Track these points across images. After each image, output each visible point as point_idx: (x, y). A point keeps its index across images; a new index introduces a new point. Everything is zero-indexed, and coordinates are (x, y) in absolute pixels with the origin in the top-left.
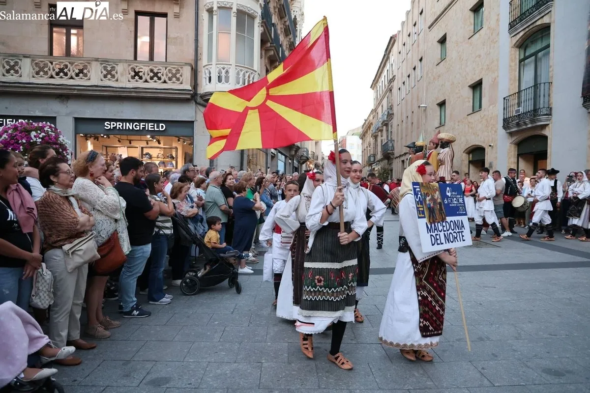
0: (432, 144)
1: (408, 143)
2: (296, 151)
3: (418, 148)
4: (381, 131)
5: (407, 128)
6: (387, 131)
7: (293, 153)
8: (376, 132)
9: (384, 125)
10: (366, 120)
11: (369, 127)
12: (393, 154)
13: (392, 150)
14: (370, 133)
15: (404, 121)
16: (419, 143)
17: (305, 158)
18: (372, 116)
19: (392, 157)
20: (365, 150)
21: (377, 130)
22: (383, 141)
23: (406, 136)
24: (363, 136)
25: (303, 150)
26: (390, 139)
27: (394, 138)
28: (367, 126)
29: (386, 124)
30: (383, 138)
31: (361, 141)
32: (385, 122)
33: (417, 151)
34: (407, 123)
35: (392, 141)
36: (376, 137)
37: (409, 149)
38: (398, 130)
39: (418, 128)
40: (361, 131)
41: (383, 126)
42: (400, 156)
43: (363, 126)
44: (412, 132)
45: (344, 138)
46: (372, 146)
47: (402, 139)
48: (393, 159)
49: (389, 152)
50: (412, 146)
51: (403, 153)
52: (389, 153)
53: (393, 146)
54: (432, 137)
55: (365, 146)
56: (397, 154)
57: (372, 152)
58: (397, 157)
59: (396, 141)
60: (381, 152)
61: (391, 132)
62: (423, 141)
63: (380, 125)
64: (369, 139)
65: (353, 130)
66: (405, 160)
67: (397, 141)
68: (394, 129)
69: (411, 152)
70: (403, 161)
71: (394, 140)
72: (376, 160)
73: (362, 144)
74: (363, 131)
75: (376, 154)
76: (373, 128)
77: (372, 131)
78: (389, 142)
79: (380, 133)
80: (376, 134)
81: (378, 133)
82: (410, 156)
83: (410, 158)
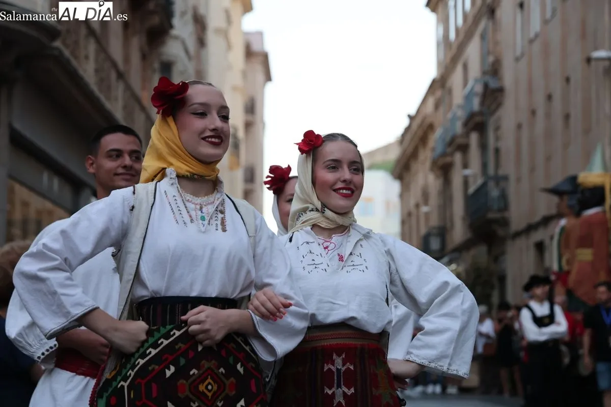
1: (557, 179)
3: (588, 193)
4: (464, 148)
5: (549, 134)
6: (483, 146)
8: (444, 155)
9: (473, 129)
10: (411, 118)
11: (424, 139)
12: (505, 223)
13: (500, 210)
14: (426, 156)
15: (540, 113)
16: (592, 176)
18: (431, 102)
19: (501, 232)
20: (409, 214)
21: (450, 145)
22: (471, 180)
23: (548, 159)
24: (403, 170)
26: (491, 171)
27: (508, 167)
28: (417, 136)
29: (477, 124)
31: (395, 187)
32: (478, 119)
33: (585, 205)
34: (548, 115)
35: (500, 180)
36: (444, 170)
37: (555, 199)
38: (518, 142)
40: (394, 155)
41: (467, 135)
42: (530, 228)
43: (403, 135)
44: (566, 146)
46: (434, 199)
47: (532, 170)
48: (504, 239)
49: (491, 215)
50: (567, 187)
51: (537, 218)
52: (492, 221)
53: (504, 197)
55: (412, 202)
56: (518, 217)
57: (434, 221)
58: (517, 235)
59: (512, 178)
60: (464, 219)
61: (497, 151)
62: (606, 169)
63: (459, 128)
64: (424, 177)
66: (547, 242)
67: (519, 180)
68: (507, 143)
69: (566, 210)
70: (540, 247)
71: (507, 178)
72: (450, 246)
73: (402, 196)
74: (404, 153)
75: (449, 225)
76: (436, 138)
77: (433, 149)
78: (491, 184)
79: (458, 158)
80: (448, 159)
81: (452, 154)
82: (563, 222)
83: (563, 229)
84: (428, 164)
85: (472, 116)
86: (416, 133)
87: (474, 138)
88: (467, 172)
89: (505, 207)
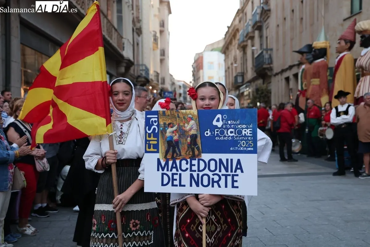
0: (343, 43)
3: (317, 52)
4: (252, 38)
5: (292, 28)
6: (261, 37)
8: (243, 41)
9: (256, 29)
10: (228, 27)
11: (234, 36)
12: (271, 69)
13: (269, 64)
14: (236, 43)
15: (288, 19)
16: (320, 43)
18: (238, 19)
19: (269, 73)
20: (229, 68)
21: (246, 37)
22: (255, 52)
23: (292, 39)
24: (225, 50)
26: (265, 47)
27: (272, 44)
29: (258, 27)
30: (255, 48)
31: (223, 56)
32: (259, 24)
33: (316, 57)
34: (292, 20)
36: (243, 48)
38: (277, 33)
39: (312, 25)
40: (221, 45)
41: (253, 32)
42: (283, 71)
43: (226, 35)
44: (301, 32)
45: (201, 55)
46: (239, 61)
47: (284, 45)
48: (270, 77)
49: (265, 66)
50: (306, 50)
51: (287, 66)
52: (265, 69)
53: (270, 57)
55: (230, 63)
56: (277, 66)
57: (239, 70)
58: (277, 74)
59: (274, 50)
60: (252, 69)
61: (267, 37)
63: (250, 29)
64: (235, 52)
65: (212, 44)
66: (291, 77)
67: (277, 50)
68: (272, 34)
69: (305, 61)
70: (287, 79)
71: (271, 50)
72: (246, 81)
73: (225, 60)
74: (226, 43)
75: (245, 71)
76: (239, 36)
77: (238, 40)
78: (264, 52)
79: (249, 41)
80: (245, 43)
81: (247, 41)
82: (303, 67)
83: (303, 70)
84: (237, 46)
85: (256, 23)
86: (231, 33)
87: (257, 33)
88: (254, 48)
89: (271, 63)
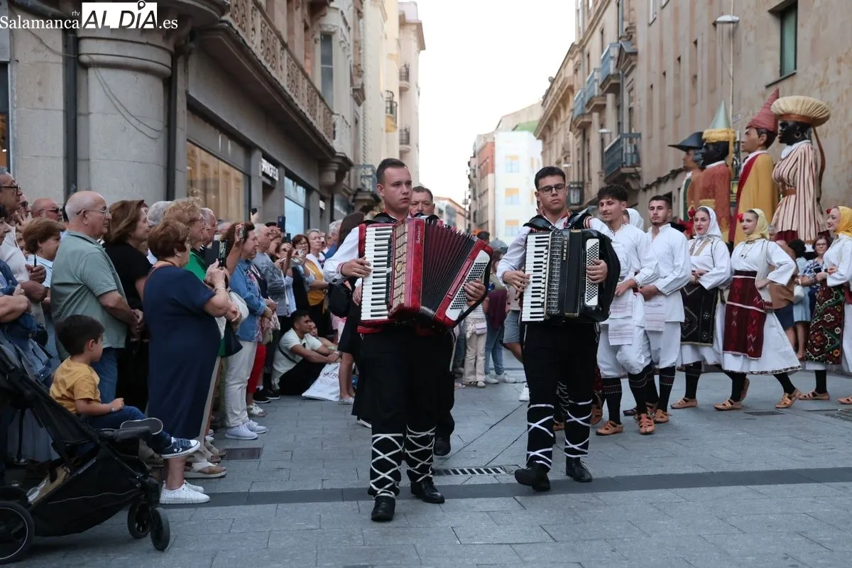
0: (754, 134)
1: (684, 136)
2: (340, 175)
3: (711, 148)
4: (601, 108)
5: (678, 94)
6: (618, 107)
7: (331, 178)
8: (583, 115)
9: (609, 91)
10: (553, 81)
11: (564, 101)
12: (637, 177)
13: (633, 166)
14: (566, 116)
15: (670, 74)
16: (716, 132)
17: (368, 197)
18: (571, 65)
19: (633, 186)
21: (588, 105)
22: (607, 138)
23: (677, 117)
24: (545, 131)
25: (361, 172)
26: (626, 131)
27: (641, 126)
28: (558, 96)
29: (613, 86)
30: (605, 130)
31: (539, 145)
32: (613, 81)
33: (709, 159)
34: (677, 76)
35: (633, 137)
36: (583, 129)
37: (683, 154)
38: (650, 102)
39: (712, 91)
40: (538, 114)
41: (604, 95)
42: (660, 181)
43: (545, 97)
44: (693, 105)
45: (489, 140)
46: (573, 157)
47: (662, 128)
48: (636, 192)
49: (624, 170)
50: (693, 144)
51: (666, 172)
52: (625, 176)
53: (636, 152)
54: (754, 110)
55: (551, 160)
56: (649, 172)
57: (574, 177)
58: (649, 187)
59: (644, 136)
61: (630, 110)
62: (728, 125)
63: (596, 91)
64: (565, 136)
65: (516, 114)
66: (675, 194)
67: (650, 137)
68: (640, 103)
69: (692, 164)
71: (639, 135)
72: (587, 200)
73: (543, 153)
74: (545, 114)
75: (587, 181)
76: (575, 102)
77: (572, 110)
78: (626, 141)
79: (595, 115)
80: (586, 120)
81: (590, 114)
82: (689, 175)
83: (688, 181)
84: (569, 122)
85: (608, 78)
86: (557, 95)
87: (610, 97)
88: (603, 131)
89: (638, 163)
